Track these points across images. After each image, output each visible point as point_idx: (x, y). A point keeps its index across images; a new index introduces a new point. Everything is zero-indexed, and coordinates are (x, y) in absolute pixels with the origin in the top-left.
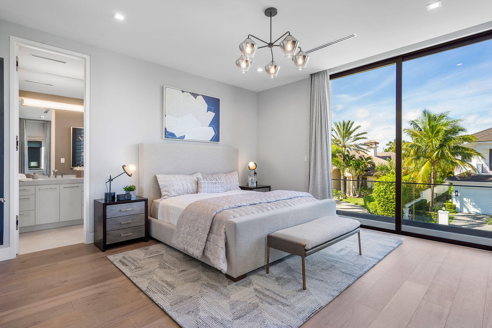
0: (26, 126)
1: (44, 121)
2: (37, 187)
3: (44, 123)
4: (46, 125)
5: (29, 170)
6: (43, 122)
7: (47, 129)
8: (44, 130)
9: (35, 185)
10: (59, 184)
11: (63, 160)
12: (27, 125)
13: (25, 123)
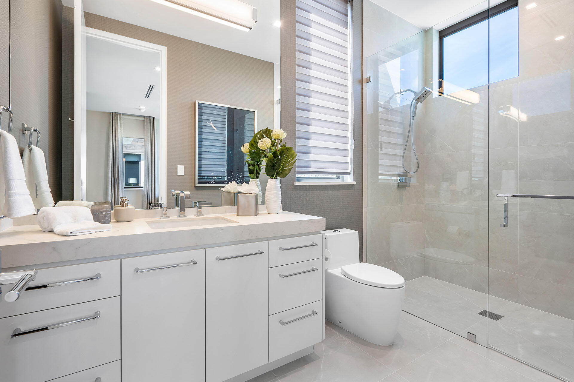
0: (120, 123)
1: (144, 117)
2: (129, 264)
3: (144, 121)
4: (147, 123)
5: (125, 188)
6: (143, 119)
7: (148, 128)
8: (144, 130)
9: (121, 257)
10: (205, 247)
11: (181, 170)
12: (122, 123)
13: (120, 119)
